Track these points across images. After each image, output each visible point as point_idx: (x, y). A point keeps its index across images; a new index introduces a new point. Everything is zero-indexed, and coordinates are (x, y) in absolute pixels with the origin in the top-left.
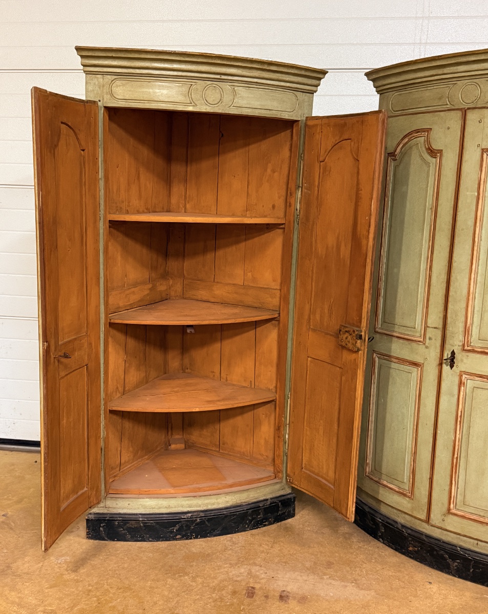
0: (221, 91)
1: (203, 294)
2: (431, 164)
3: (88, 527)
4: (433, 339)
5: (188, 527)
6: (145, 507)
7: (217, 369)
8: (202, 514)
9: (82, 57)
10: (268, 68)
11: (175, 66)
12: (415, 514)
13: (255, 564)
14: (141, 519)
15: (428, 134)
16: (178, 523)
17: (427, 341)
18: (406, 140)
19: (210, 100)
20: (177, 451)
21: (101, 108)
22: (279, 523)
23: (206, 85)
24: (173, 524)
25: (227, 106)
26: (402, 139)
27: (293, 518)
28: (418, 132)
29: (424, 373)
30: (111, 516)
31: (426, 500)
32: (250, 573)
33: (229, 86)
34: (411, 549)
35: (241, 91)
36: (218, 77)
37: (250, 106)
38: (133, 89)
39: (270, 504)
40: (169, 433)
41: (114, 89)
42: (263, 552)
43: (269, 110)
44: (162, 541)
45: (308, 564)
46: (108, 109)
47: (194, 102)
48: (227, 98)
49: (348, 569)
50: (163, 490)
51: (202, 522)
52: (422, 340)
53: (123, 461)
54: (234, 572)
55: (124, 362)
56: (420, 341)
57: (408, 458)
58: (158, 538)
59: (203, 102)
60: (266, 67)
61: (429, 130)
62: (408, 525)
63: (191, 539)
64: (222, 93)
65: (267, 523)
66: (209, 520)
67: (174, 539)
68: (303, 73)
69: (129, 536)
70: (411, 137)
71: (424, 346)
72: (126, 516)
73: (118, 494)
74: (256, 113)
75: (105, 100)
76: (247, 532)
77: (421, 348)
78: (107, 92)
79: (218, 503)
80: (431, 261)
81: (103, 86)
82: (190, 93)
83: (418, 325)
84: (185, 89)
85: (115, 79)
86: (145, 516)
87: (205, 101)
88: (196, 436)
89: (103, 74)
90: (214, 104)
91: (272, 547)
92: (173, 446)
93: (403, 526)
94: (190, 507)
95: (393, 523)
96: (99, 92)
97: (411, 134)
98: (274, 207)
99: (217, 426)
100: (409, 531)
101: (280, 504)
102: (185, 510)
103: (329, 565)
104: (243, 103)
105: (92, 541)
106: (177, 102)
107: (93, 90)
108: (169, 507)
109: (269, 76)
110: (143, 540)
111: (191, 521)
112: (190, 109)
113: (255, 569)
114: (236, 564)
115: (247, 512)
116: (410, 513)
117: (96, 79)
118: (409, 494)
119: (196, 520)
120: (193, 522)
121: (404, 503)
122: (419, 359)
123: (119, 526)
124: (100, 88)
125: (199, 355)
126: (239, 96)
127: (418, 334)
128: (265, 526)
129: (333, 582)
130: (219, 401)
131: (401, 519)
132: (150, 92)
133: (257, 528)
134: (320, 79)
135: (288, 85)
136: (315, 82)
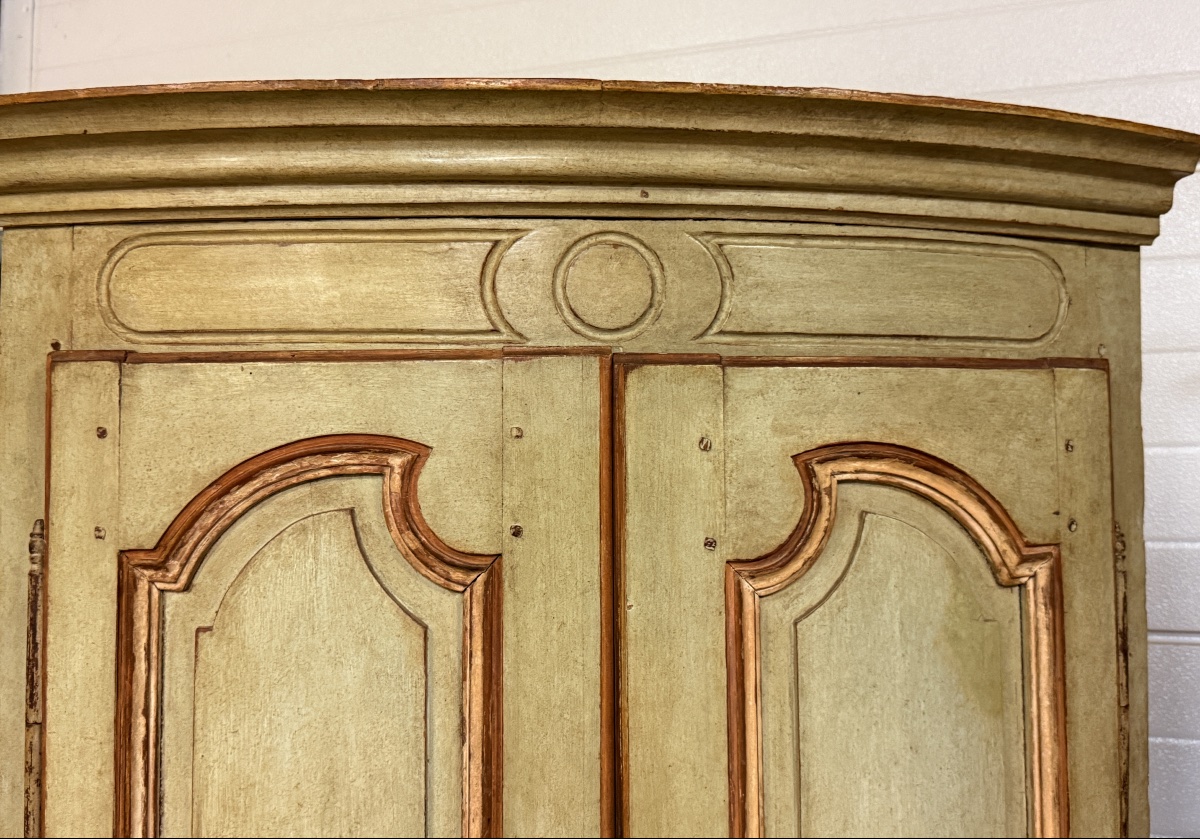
0: (654, 264)
10: (896, 136)
19: (597, 309)
23: (571, 240)
25: (689, 333)
33: (693, 235)
35: (762, 254)
36: (633, 195)
37: (814, 327)
38: (205, 284)
41: (119, 288)
43: (919, 337)
47: (508, 324)
48: (687, 296)
59: (557, 320)
60: (884, 130)
64: (657, 272)
68: (1086, 149)
78: (87, 305)
81: (73, 280)
82: (488, 284)
84: (462, 265)
85: (125, 240)
87: (570, 318)
89: (73, 221)
90: (617, 330)
96: (56, 306)
104: (772, 312)
106: (421, 331)
107: (32, 300)
109: (905, 175)
117: (43, 249)
126: (751, 280)
132: (285, 291)
134: (1169, 179)
135: (1010, 212)
136: (1144, 194)
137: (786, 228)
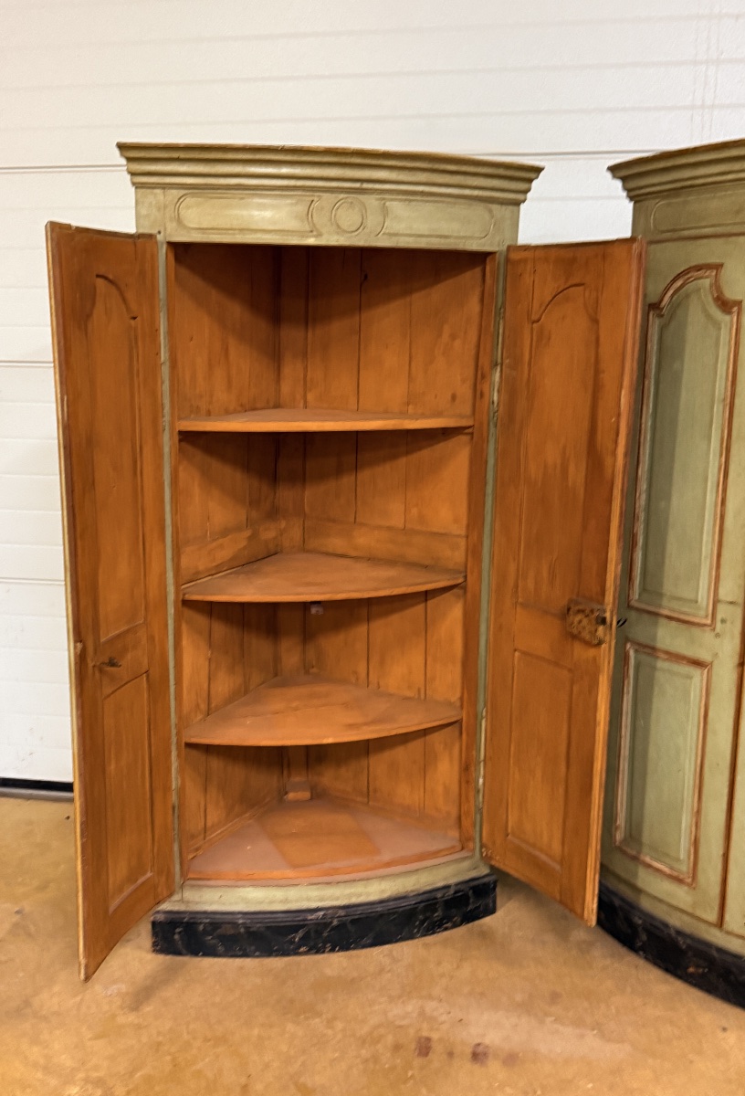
0: (363, 209)
1: (337, 543)
2: (723, 326)
3: (155, 934)
4: (728, 622)
5: (318, 933)
6: (247, 901)
7: (362, 669)
8: (342, 913)
9: (129, 160)
10: (440, 168)
11: (285, 170)
12: (699, 913)
13: (430, 997)
14: (241, 921)
15: (716, 274)
16: (302, 926)
17: (719, 625)
18: (679, 283)
19: (345, 225)
20: (298, 804)
21: (162, 244)
22: (470, 925)
23: (337, 200)
24: (295, 929)
25: (373, 235)
26: (674, 280)
27: (493, 916)
28: (699, 270)
29: (714, 678)
30: (192, 916)
31: (716, 890)
32: (422, 1013)
33: (376, 199)
34: (691, 970)
35: (397, 207)
37: (412, 233)
38: (214, 212)
39: (456, 892)
40: (285, 772)
41: (182, 212)
42: (442, 976)
43: (445, 237)
44: (277, 956)
45: (519, 998)
46: (174, 246)
47: (316, 230)
48: (373, 220)
49: (586, 1004)
50: (276, 873)
51: (342, 926)
52: (709, 622)
53: (209, 824)
54: (396, 1011)
55: (207, 663)
56: (705, 625)
57: (686, 820)
58: (269, 952)
59: (332, 228)
60: (437, 165)
61: (718, 267)
62: (687, 930)
63: (323, 952)
64: (364, 212)
65: (449, 925)
66: (353, 922)
67: (295, 952)
68: (501, 172)
69: (221, 949)
70: (689, 278)
71: (713, 634)
72: (218, 916)
73: (203, 880)
74: (422, 244)
75: (169, 231)
76: (416, 941)
77: (708, 636)
78: (171, 217)
79: (368, 894)
80: (725, 490)
81: (165, 207)
82: (310, 215)
83: (702, 598)
84: (301, 208)
85: (183, 195)
86: (249, 916)
87: (336, 227)
88: (329, 778)
89: (164, 187)
90: (352, 232)
91: (458, 967)
92: (291, 796)
93: (679, 933)
94: (321, 899)
95: (662, 927)
96: (159, 218)
97: (688, 273)
98: (454, 397)
99: (364, 762)
100: (689, 941)
101: (470, 893)
102: (314, 905)
103: (555, 997)
104: (400, 227)
105: (161, 958)
106: (289, 232)
107: (149, 215)
108: (286, 901)
109: (444, 179)
110: (245, 955)
111: (322, 925)
112: (311, 241)
113: (430, 1006)
114: (400, 997)
115: (417, 908)
116: (690, 910)
117: (153, 196)
118: (690, 880)
119: (331, 922)
120: (326, 925)
121: (680, 896)
122: (704, 655)
123: (205, 932)
124: (159, 209)
125: (332, 644)
126: (393, 216)
127: (702, 613)
128: (446, 929)
129: (561, 1028)
130: (366, 724)
131: (675, 921)
132: (242, 215)
133: (433, 933)
134: (531, 181)
135: (476, 193)
136: (522, 186)
137: (404, 197)
